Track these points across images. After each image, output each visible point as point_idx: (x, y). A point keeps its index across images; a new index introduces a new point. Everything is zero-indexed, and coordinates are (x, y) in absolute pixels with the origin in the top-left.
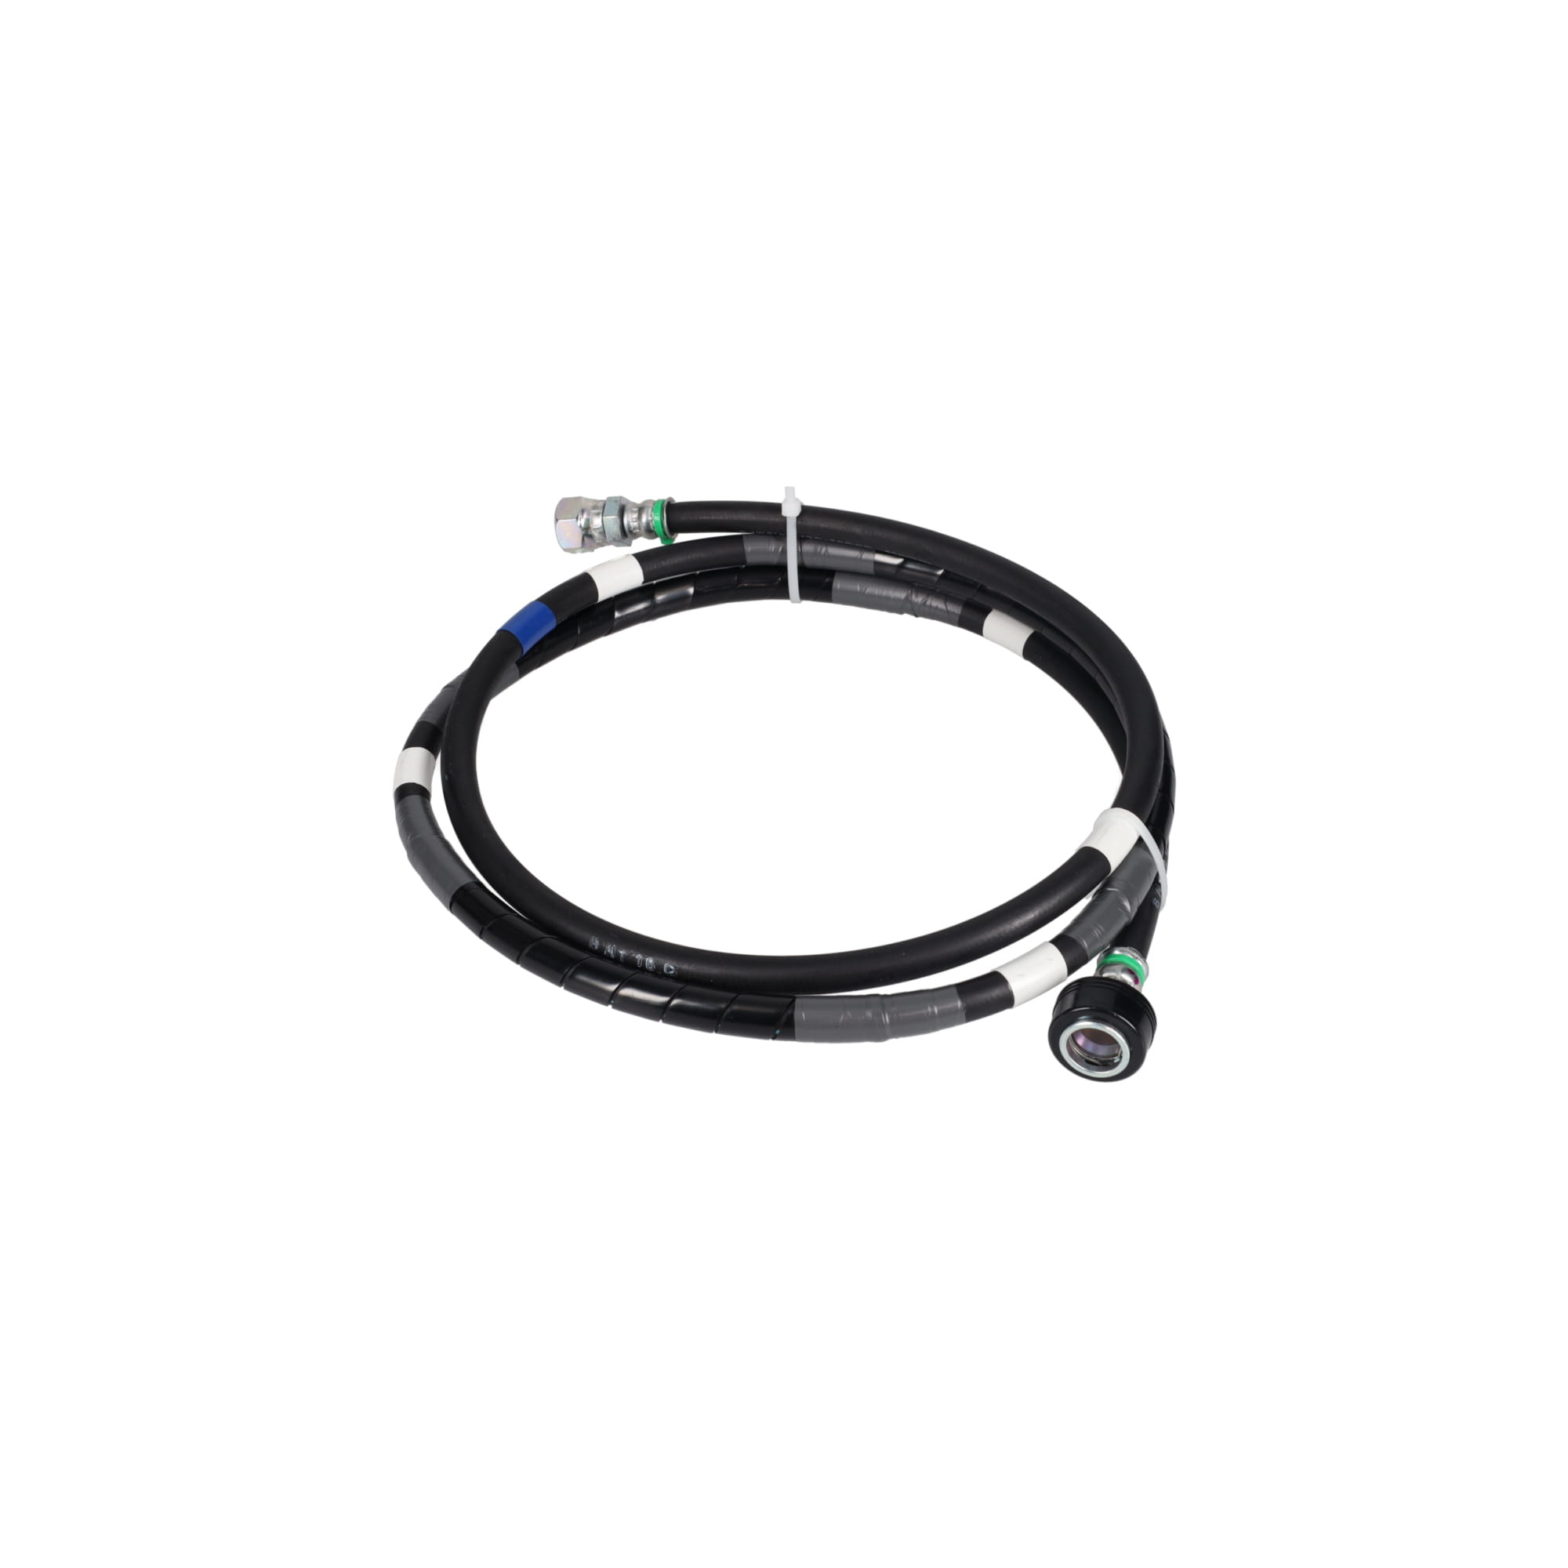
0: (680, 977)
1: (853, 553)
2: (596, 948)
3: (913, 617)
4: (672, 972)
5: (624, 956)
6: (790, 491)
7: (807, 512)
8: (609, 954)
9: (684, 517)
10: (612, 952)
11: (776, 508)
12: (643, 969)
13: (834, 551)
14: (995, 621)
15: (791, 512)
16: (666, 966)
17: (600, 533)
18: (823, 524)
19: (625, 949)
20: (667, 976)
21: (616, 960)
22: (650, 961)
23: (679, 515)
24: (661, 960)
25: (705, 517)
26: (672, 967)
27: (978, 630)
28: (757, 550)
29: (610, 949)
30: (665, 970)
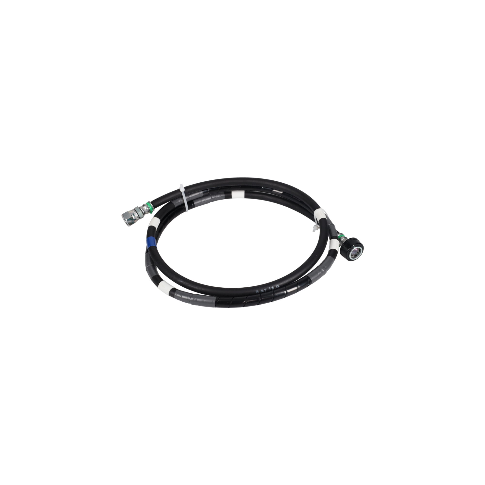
0: (281, 287)
1: (198, 194)
2: (258, 292)
3: (212, 202)
4: (278, 287)
5: (266, 290)
6: (181, 185)
7: (186, 188)
8: (262, 292)
9: (157, 204)
10: (263, 291)
11: (178, 190)
12: (272, 290)
13: (193, 195)
14: (234, 193)
15: (182, 190)
16: (276, 286)
17: (138, 218)
18: (191, 189)
19: (266, 288)
20: (278, 288)
21: (264, 292)
22: (273, 287)
23: (156, 203)
24: (275, 286)
25: (162, 201)
26: (278, 286)
27: (230, 197)
28: (177, 203)
29: (262, 291)
30: (277, 287)
